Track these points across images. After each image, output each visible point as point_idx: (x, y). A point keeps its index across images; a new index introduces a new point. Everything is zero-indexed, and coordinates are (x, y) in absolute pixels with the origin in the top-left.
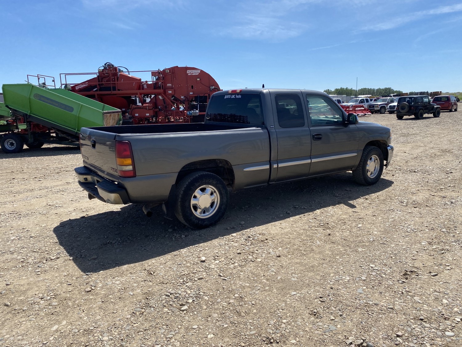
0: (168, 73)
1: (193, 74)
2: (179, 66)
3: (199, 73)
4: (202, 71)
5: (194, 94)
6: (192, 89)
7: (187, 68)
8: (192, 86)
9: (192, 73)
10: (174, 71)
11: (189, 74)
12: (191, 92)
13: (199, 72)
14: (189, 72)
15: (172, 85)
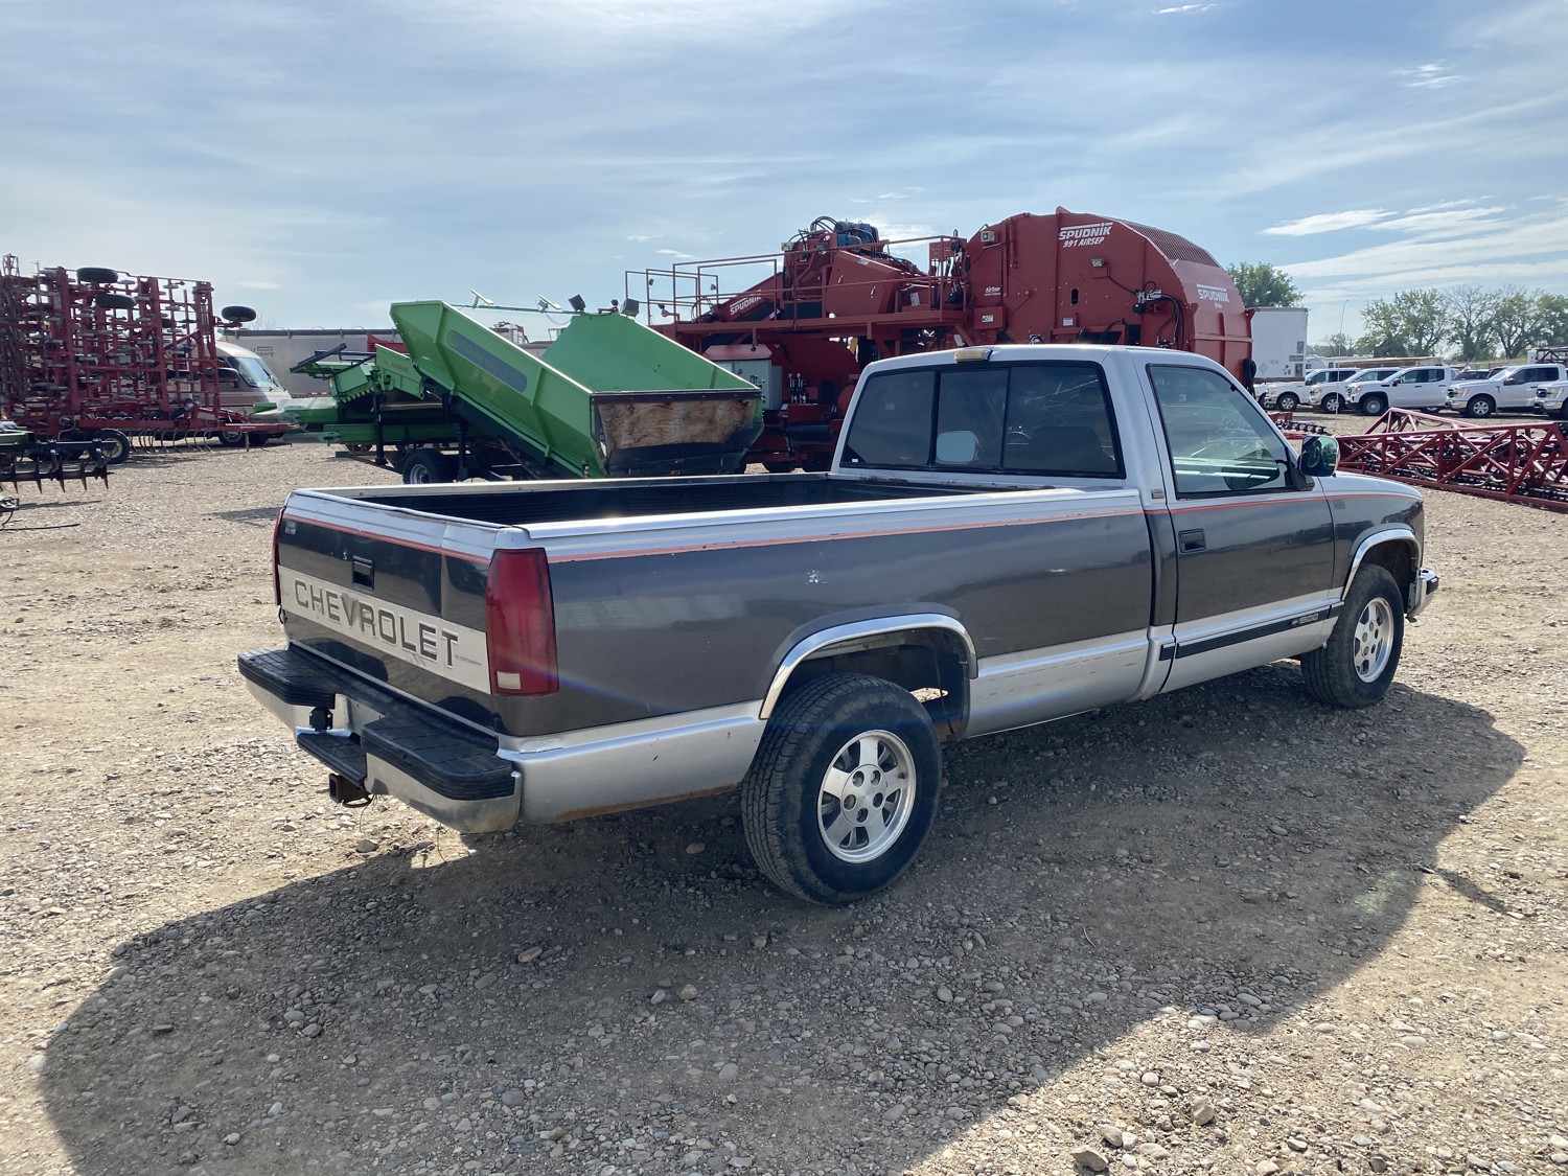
0: (990, 243)
1: (1081, 243)
2: (1033, 213)
3: (1106, 236)
4: (1117, 227)
5: (1077, 323)
6: (1074, 303)
7: (1062, 219)
8: (1075, 293)
9: (1079, 240)
10: (1013, 235)
11: (1066, 243)
12: (1069, 317)
13: (1107, 231)
14: (1066, 233)
15: (1002, 291)
